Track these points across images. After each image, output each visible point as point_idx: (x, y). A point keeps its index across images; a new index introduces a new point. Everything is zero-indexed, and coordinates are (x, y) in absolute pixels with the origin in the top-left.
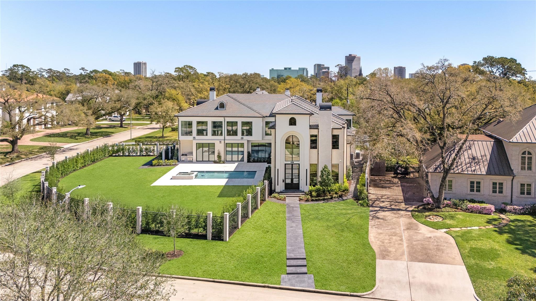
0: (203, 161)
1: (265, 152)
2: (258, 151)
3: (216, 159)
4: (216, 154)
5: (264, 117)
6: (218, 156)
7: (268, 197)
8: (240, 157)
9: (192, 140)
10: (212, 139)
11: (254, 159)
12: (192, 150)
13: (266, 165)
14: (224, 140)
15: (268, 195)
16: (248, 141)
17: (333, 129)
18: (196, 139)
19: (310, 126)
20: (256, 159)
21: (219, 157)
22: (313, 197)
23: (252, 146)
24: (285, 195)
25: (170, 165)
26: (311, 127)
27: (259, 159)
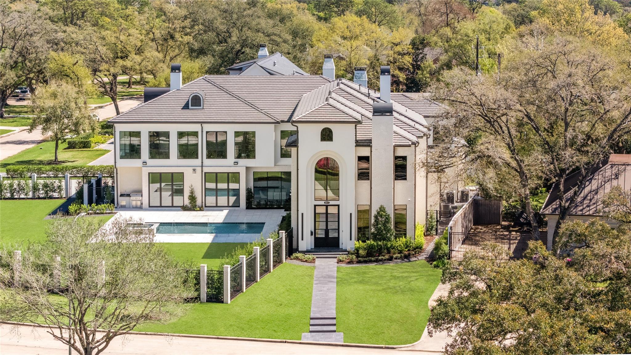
0: (161, 207)
1: (280, 190)
2: (265, 189)
3: (187, 202)
4: (187, 193)
5: (278, 123)
6: (190, 196)
7: (286, 258)
8: (232, 199)
9: (141, 168)
10: (179, 164)
11: (259, 203)
12: (142, 186)
13: (283, 213)
14: (202, 166)
15: (286, 255)
16: (247, 168)
17: (395, 146)
18: (148, 164)
19: (357, 141)
20: (263, 202)
21: (192, 198)
22: (360, 257)
23: (255, 180)
24: (314, 256)
25: (102, 214)
26: (359, 144)
27: (269, 203)
